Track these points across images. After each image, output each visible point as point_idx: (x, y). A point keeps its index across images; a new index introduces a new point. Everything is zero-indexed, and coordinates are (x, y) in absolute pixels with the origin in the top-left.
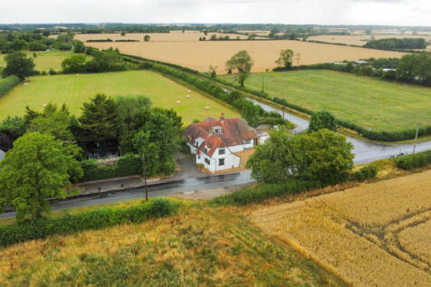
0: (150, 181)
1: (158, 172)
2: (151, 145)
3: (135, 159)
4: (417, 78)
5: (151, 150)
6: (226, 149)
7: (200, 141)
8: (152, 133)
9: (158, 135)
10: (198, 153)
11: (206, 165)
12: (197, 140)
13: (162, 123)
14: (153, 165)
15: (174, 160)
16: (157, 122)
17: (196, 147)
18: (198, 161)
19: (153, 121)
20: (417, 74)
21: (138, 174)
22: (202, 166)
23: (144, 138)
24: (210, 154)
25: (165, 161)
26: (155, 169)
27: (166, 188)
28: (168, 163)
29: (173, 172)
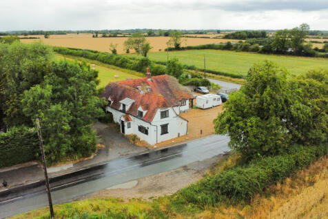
0: (54, 171)
1: (68, 152)
2: (54, 108)
3: (29, 135)
4: (290, 50)
5: (56, 116)
6: (170, 110)
7: (127, 102)
8: (54, 91)
9: (66, 92)
10: (128, 119)
11: (141, 136)
12: (122, 102)
13: (70, 75)
14: (61, 142)
15: (94, 131)
16: (63, 74)
17: (123, 111)
18: (128, 132)
19: (57, 72)
20: (290, 47)
21: (35, 159)
22: (135, 138)
23: (41, 97)
24: (149, 119)
25: (80, 133)
26: (65, 147)
27: (87, 180)
28: (85, 137)
29: (93, 150)
